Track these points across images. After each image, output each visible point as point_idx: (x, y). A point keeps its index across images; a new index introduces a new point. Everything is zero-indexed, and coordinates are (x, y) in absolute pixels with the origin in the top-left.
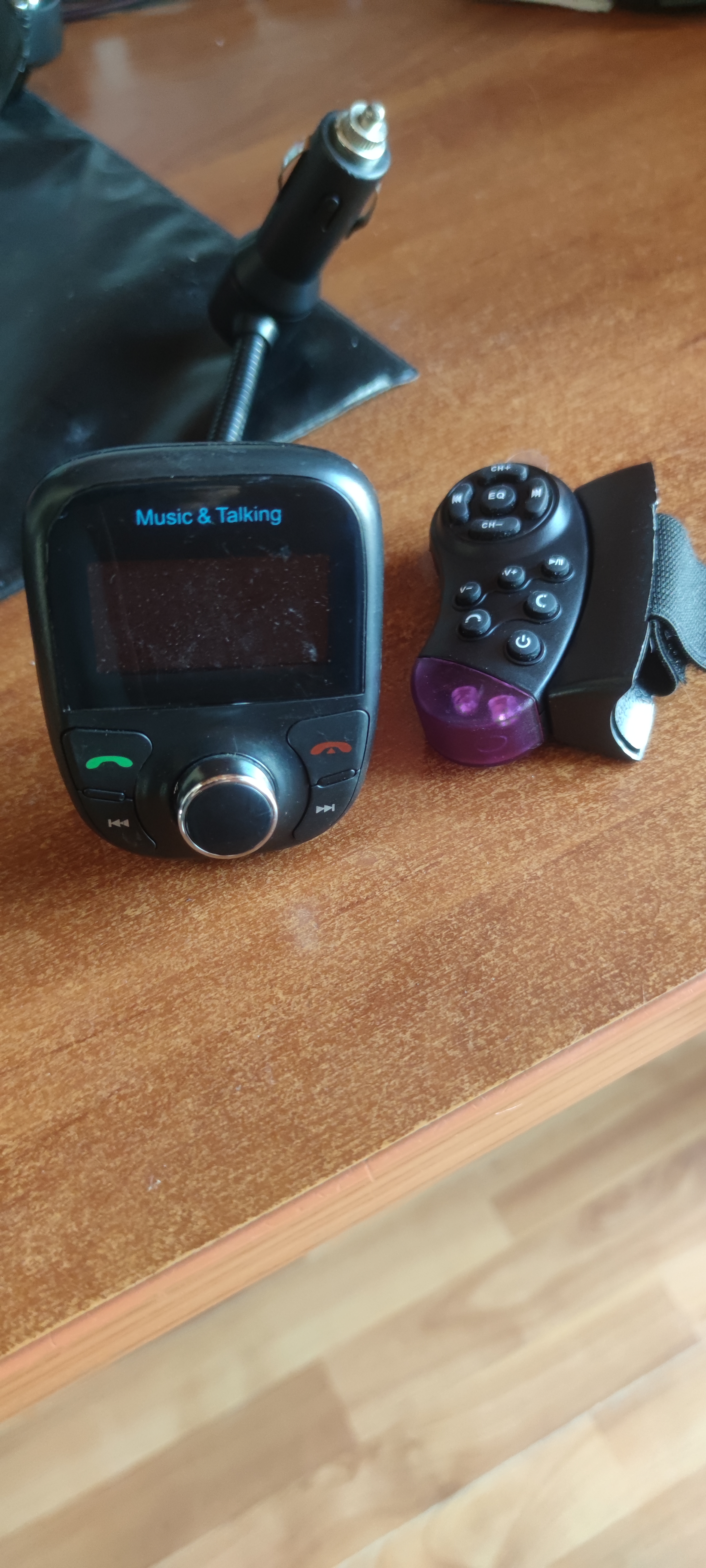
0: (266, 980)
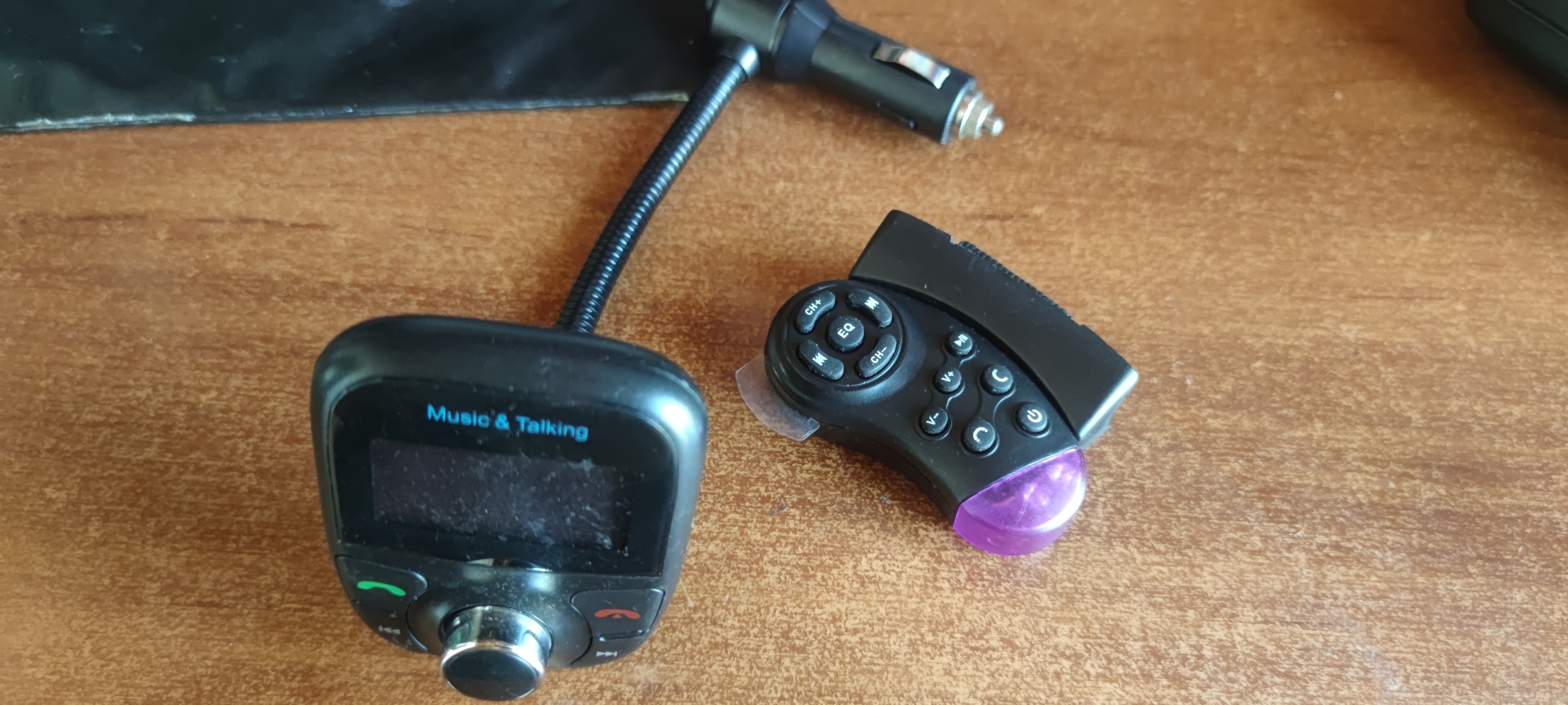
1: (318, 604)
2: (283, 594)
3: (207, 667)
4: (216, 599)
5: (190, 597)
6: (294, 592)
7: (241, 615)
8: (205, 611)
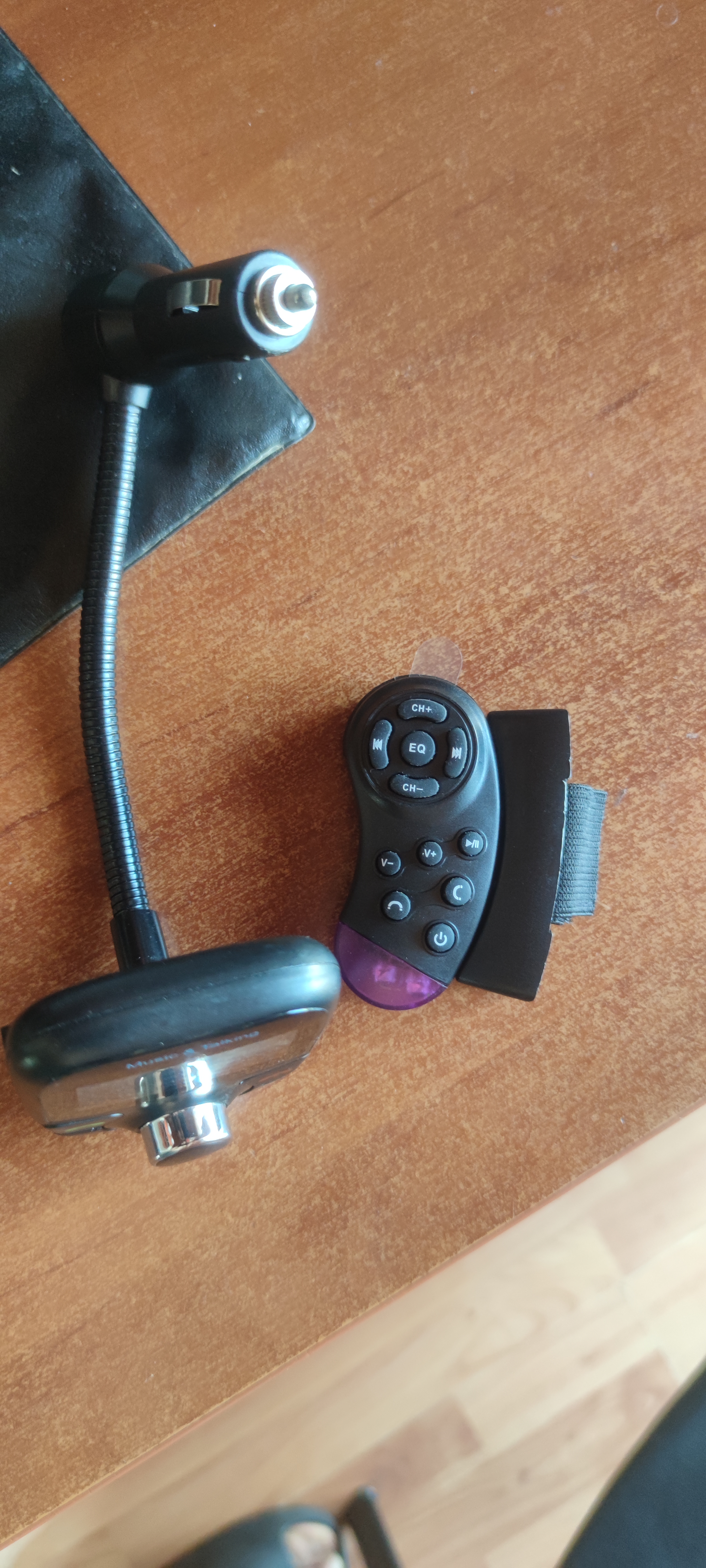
0: (216, 1205)
1: (356, 1082)
2: (326, 1092)
3: (320, 1172)
4: (285, 1127)
5: (264, 1138)
6: (332, 1086)
7: (310, 1126)
8: (284, 1140)
